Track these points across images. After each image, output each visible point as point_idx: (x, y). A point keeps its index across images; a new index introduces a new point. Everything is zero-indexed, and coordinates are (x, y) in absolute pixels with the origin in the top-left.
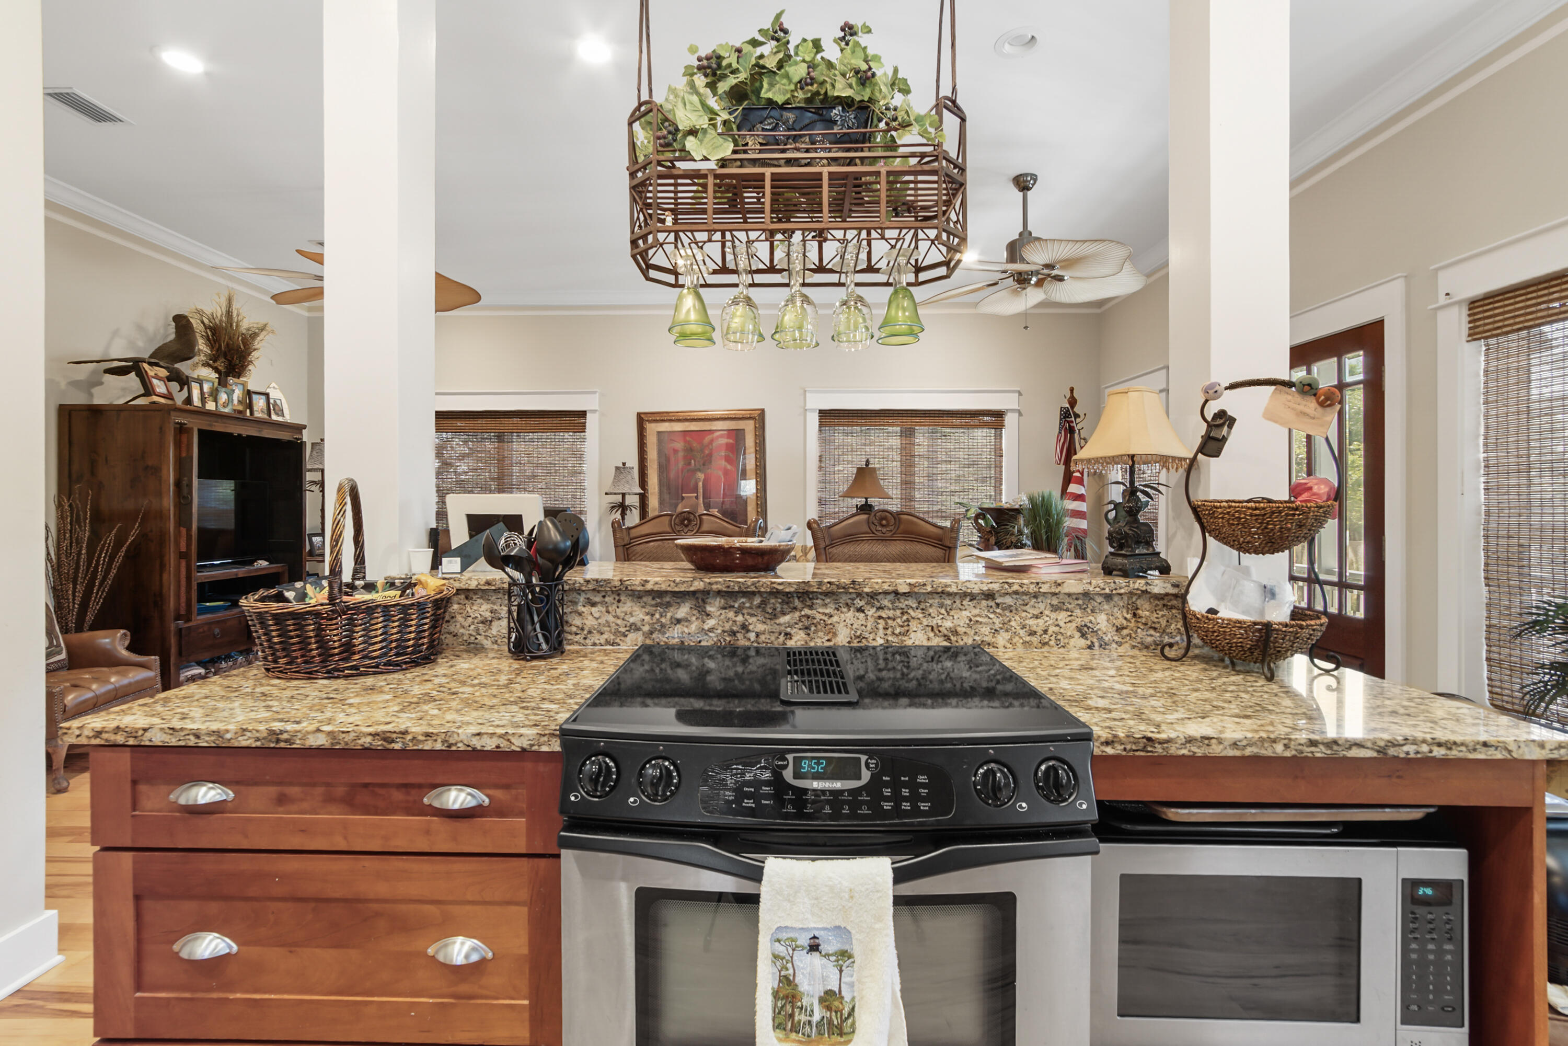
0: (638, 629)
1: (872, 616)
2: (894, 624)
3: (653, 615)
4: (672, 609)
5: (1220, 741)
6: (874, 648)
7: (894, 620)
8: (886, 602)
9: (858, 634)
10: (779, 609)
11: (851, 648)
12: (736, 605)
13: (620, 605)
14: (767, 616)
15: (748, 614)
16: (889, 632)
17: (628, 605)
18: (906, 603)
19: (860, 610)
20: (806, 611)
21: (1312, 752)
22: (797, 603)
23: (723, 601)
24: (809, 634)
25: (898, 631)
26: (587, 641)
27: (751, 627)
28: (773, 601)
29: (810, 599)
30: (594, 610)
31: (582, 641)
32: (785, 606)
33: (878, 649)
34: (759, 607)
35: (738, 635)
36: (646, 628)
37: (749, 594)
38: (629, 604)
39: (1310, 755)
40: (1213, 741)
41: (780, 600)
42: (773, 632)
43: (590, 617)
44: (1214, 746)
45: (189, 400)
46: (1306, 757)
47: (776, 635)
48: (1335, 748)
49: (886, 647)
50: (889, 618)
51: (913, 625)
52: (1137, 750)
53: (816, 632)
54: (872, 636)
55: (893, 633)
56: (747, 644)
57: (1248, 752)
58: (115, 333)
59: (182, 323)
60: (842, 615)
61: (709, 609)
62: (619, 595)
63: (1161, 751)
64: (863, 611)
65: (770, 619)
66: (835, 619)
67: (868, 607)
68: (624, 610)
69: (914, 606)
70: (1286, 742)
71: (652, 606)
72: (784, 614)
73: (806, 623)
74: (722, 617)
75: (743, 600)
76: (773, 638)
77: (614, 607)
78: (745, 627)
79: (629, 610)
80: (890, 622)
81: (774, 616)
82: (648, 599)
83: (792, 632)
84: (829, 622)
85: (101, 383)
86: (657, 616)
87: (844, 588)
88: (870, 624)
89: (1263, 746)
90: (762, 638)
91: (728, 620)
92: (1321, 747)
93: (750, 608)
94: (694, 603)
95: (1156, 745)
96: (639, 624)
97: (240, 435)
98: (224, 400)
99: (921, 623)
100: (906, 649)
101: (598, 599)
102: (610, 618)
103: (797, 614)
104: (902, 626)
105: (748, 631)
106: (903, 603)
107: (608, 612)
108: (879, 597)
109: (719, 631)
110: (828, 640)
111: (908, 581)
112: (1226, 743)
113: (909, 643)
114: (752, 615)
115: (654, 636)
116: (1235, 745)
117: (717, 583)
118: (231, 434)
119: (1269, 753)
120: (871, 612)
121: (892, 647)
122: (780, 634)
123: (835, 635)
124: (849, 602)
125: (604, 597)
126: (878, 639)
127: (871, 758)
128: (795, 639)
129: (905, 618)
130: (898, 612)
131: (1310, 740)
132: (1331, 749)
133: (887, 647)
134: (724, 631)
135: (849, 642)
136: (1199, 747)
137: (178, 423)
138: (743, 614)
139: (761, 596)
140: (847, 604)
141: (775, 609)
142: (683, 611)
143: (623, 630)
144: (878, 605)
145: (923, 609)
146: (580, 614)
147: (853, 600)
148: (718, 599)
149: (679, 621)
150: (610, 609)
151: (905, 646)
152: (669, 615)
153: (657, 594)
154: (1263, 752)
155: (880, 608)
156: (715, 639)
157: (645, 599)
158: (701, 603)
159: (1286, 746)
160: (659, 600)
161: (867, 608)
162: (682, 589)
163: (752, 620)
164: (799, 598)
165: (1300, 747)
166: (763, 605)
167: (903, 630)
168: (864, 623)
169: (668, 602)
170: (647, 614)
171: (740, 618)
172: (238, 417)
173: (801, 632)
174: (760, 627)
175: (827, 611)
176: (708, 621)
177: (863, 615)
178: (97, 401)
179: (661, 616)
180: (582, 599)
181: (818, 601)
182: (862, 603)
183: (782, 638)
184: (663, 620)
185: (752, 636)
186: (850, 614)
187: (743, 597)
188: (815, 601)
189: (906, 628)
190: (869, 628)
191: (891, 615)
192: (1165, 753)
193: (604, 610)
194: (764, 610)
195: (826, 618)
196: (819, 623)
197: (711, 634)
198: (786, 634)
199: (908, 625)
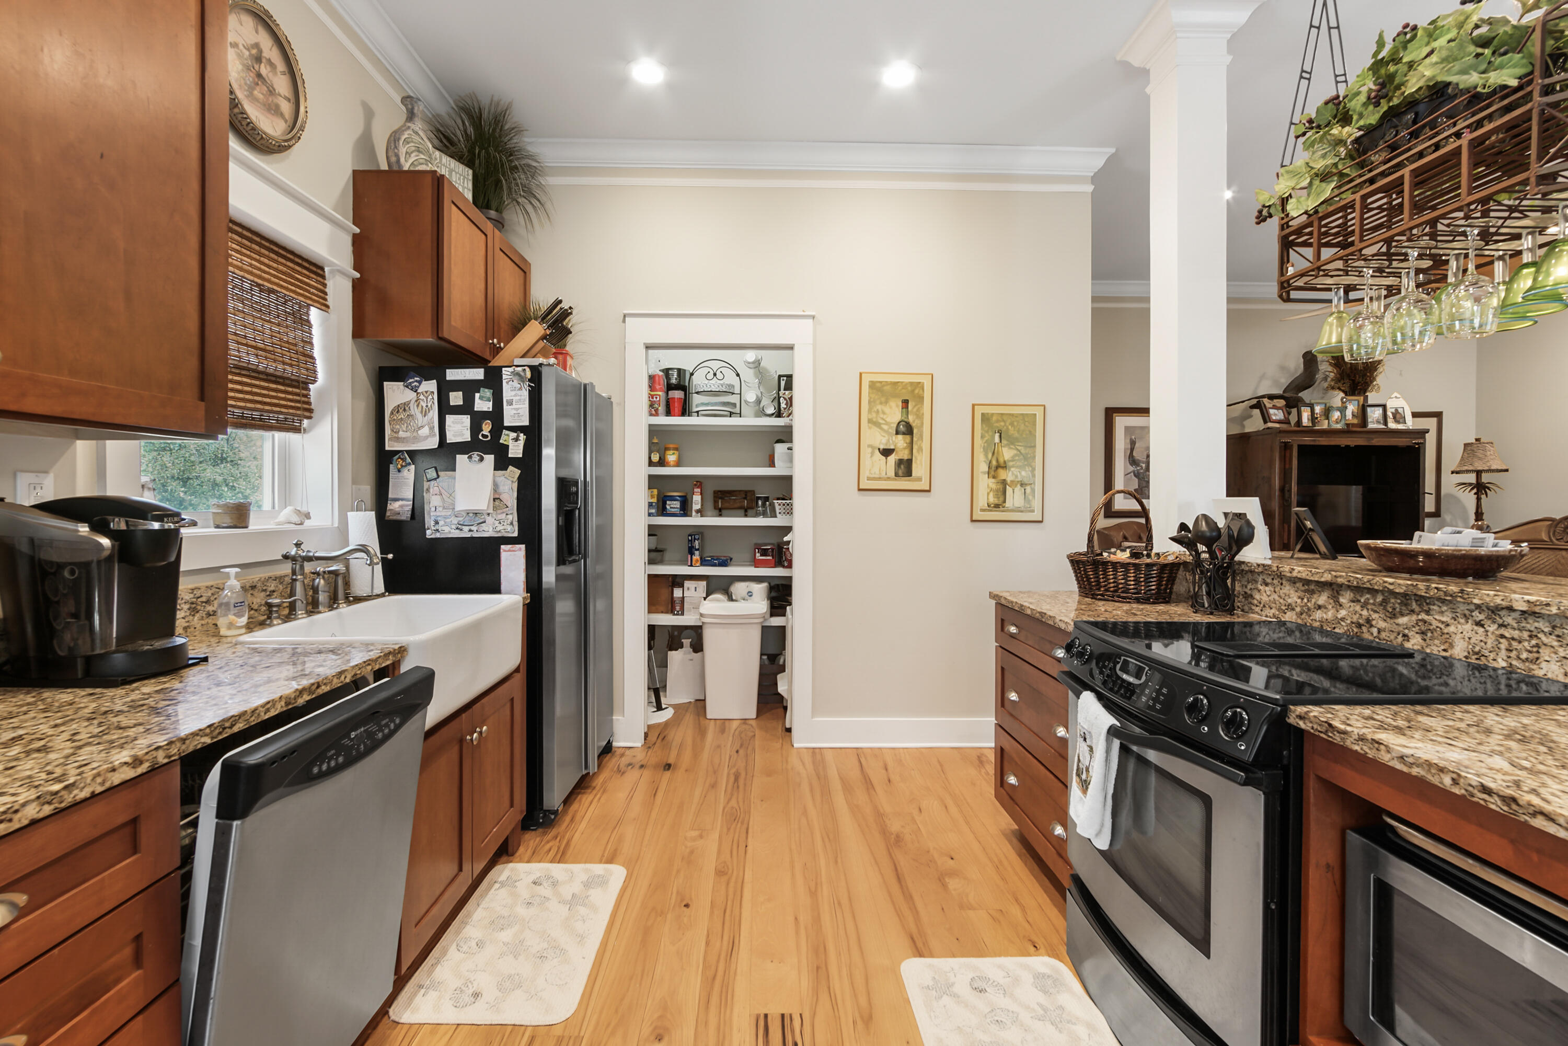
0: (1293, 609)
1: (1493, 633)
2: (1520, 647)
3: (1302, 599)
4: (1315, 596)
5: (1388, 751)
6: (1495, 669)
7: (1520, 642)
8: (1509, 620)
9: (1477, 649)
10: (1398, 610)
11: (1469, 664)
12: (1362, 600)
13: (1282, 587)
14: (1387, 614)
15: (1372, 610)
16: (1514, 654)
17: (1287, 589)
18: (1536, 624)
19: (1479, 624)
20: (1423, 616)
21: (1485, 801)
22: (1414, 606)
23: (1352, 594)
24: (1425, 640)
25: (1524, 655)
26: (1263, 613)
27: (1374, 623)
28: (1393, 601)
29: (1427, 604)
30: (1267, 588)
31: (1260, 612)
32: (1404, 608)
33: (1500, 672)
34: (1381, 605)
35: (1363, 628)
36: (1298, 609)
37: (1373, 591)
38: (1288, 587)
39: (1482, 802)
40: (1382, 747)
41: (1399, 601)
42: (1393, 631)
43: (1264, 594)
44: (1383, 753)
45: (1299, 422)
46: (1478, 803)
47: (1395, 634)
48: (1514, 807)
49: (1510, 671)
50: (1513, 639)
51: (1545, 653)
52: (1321, 732)
53: (1432, 639)
54: (1492, 655)
55: (1519, 658)
56: (1371, 638)
57: (1415, 771)
58: (1263, 377)
59: (1310, 359)
60: (1459, 626)
61: (1342, 600)
62: (1281, 579)
63: (1339, 739)
64: (1482, 626)
65: (1390, 618)
66: (1452, 629)
67: (1489, 622)
68: (1284, 591)
69: (1546, 630)
70: (1455, 776)
71: (1302, 591)
72: (1402, 615)
73: (1423, 628)
74: (1351, 609)
75: (1368, 596)
76: (1392, 637)
77: (1279, 588)
78: (1369, 621)
79: (1287, 592)
80: (1515, 644)
81: (1393, 616)
82: (1299, 585)
83: (1410, 634)
84: (1446, 631)
85: (1251, 416)
86: (1305, 600)
87: (1451, 596)
88: (1491, 641)
89: (1429, 771)
90: (1383, 635)
91: (1356, 613)
92: (1497, 798)
93: (1374, 604)
94: (1331, 593)
95: (1335, 733)
96: (1294, 605)
97: (1347, 447)
98: (1336, 417)
99: (1556, 653)
100: (1535, 680)
101: (1269, 580)
102: (1277, 598)
103: (1414, 617)
104: (1530, 652)
105: (1372, 626)
106: (1532, 624)
107: (1275, 592)
108: (1502, 613)
109: (1349, 622)
110: (1444, 650)
111: (1527, 598)
112: (1394, 754)
113: (1540, 673)
114: (1375, 612)
115: (1303, 616)
116: (1402, 758)
117: (1340, 576)
118: (1339, 446)
119: (1435, 780)
120: (1493, 628)
121: (1517, 673)
122: (1399, 634)
123: (1451, 646)
124: (1467, 613)
125: (1273, 579)
126: (1500, 660)
127: (1149, 670)
128: (1412, 641)
129: (1534, 642)
130: (1525, 635)
131: (1482, 785)
132: (1509, 806)
133: (1511, 673)
134: (1352, 622)
135: (1466, 657)
136: (1370, 749)
137: (1283, 442)
138: (1368, 609)
139: (1383, 594)
140: (1465, 615)
141: (1394, 609)
142: (1322, 599)
143: (1284, 608)
144: (1501, 621)
145: (1558, 636)
146: (1259, 591)
147: (1472, 611)
148: (1348, 592)
149: (1320, 607)
150: (1276, 590)
151: (1533, 676)
152: (1313, 601)
153: (1306, 582)
154: (1429, 777)
155: (1502, 626)
156: (1346, 628)
157: (1298, 585)
158: (1336, 594)
159: (1455, 782)
160: (1307, 587)
161: (1487, 623)
162: (1316, 579)
163: (1375, 616)
164: (1416, 601)
165: (1470, 789)
166: (1385, 602)
167: (1531, 656)
168: (1482, 638)
169: (1313, 590)
170: (1299, 597)
171: (1365, 613)
172: (1348, 431)
173: (1417, 636)
174: (1382, 624)
175: (1444, 619)
176: (1341, 611)
177: (1482, 630)
178: (1247, 430)
179: (1308, 601)
180: (1260, 579)
181: (1435, 607)
182: (1481, 617)
183: (1400, 639)
184: (1309, 604)
185: (1375, 631)
186: (1469, 626)
187: (1368, 593)
188: (1432, 607)
189: (1536, 655)
190: (1489, 645)
191: (1516, 636)
192: (1342, 743)
193: (1273, 590)
194: (1385, 609)
195: (1442, 626)
196: (1436, 630)
197: (1342, 623)
198: (1404, 635)
199: (1538, 652)
